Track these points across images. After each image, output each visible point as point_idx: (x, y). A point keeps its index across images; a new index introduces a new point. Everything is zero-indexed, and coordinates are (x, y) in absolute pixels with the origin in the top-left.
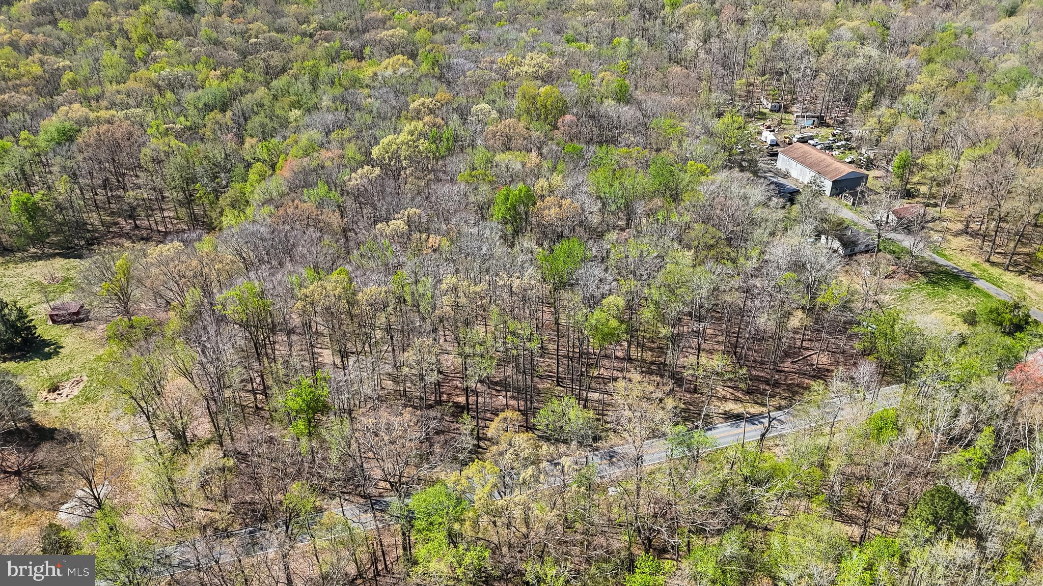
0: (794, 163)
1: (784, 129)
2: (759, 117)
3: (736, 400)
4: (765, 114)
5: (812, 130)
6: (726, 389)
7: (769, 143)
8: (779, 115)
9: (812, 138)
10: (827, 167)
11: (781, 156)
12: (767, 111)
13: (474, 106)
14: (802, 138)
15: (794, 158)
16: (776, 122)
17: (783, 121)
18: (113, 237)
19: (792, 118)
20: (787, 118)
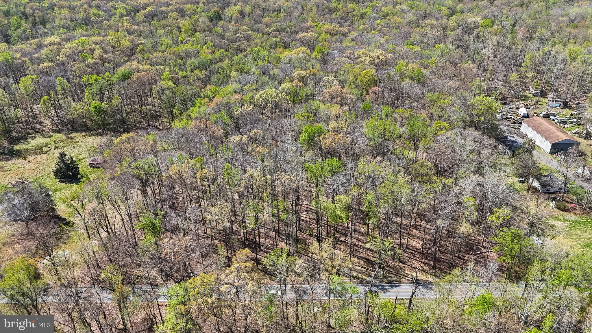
0: (530, 129)
1: (538, 108)
2: (523, 98)
3: (423, 271)
4: (529, 97)
5: (557, 110)
6: (420, 263)
7: (522, 115)
8: (537, 98)
9: (554, 115)
10: (551, 134)
11: (523, 124)
12: (531, 95)
13: (325, 77)
14: (547, 114)
15: (531, 127)
16: (533, 103)
17: (539, 103)
18: (137, 129)
19: (546, 100)
20: (543, 101)
